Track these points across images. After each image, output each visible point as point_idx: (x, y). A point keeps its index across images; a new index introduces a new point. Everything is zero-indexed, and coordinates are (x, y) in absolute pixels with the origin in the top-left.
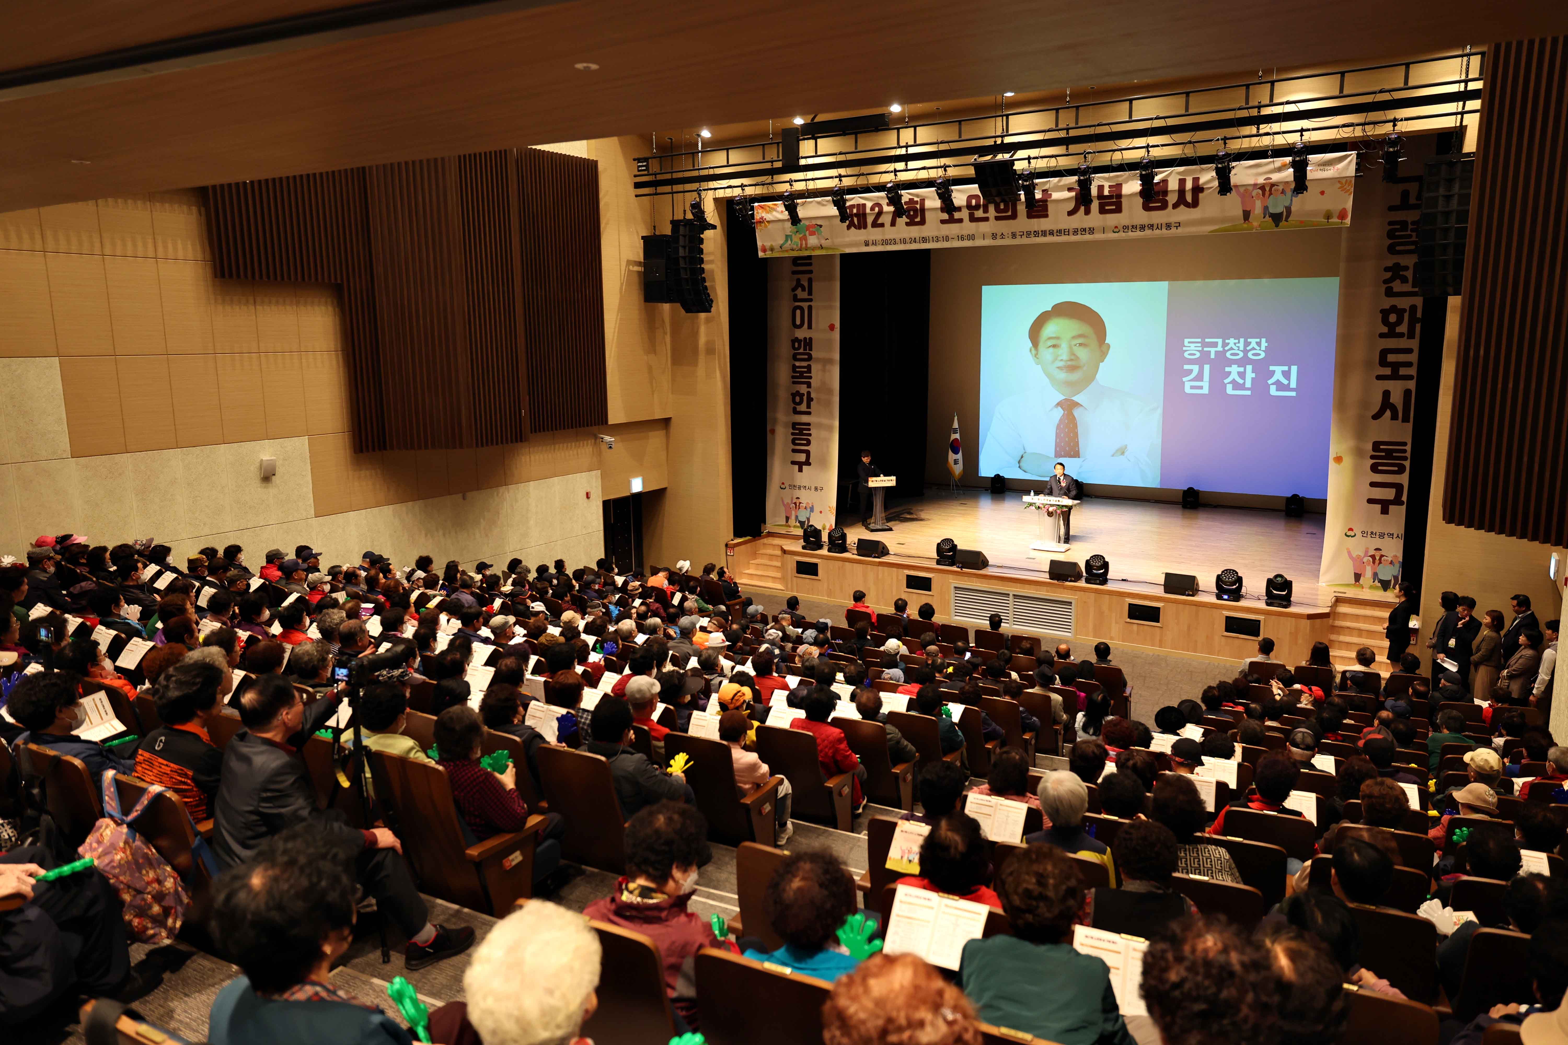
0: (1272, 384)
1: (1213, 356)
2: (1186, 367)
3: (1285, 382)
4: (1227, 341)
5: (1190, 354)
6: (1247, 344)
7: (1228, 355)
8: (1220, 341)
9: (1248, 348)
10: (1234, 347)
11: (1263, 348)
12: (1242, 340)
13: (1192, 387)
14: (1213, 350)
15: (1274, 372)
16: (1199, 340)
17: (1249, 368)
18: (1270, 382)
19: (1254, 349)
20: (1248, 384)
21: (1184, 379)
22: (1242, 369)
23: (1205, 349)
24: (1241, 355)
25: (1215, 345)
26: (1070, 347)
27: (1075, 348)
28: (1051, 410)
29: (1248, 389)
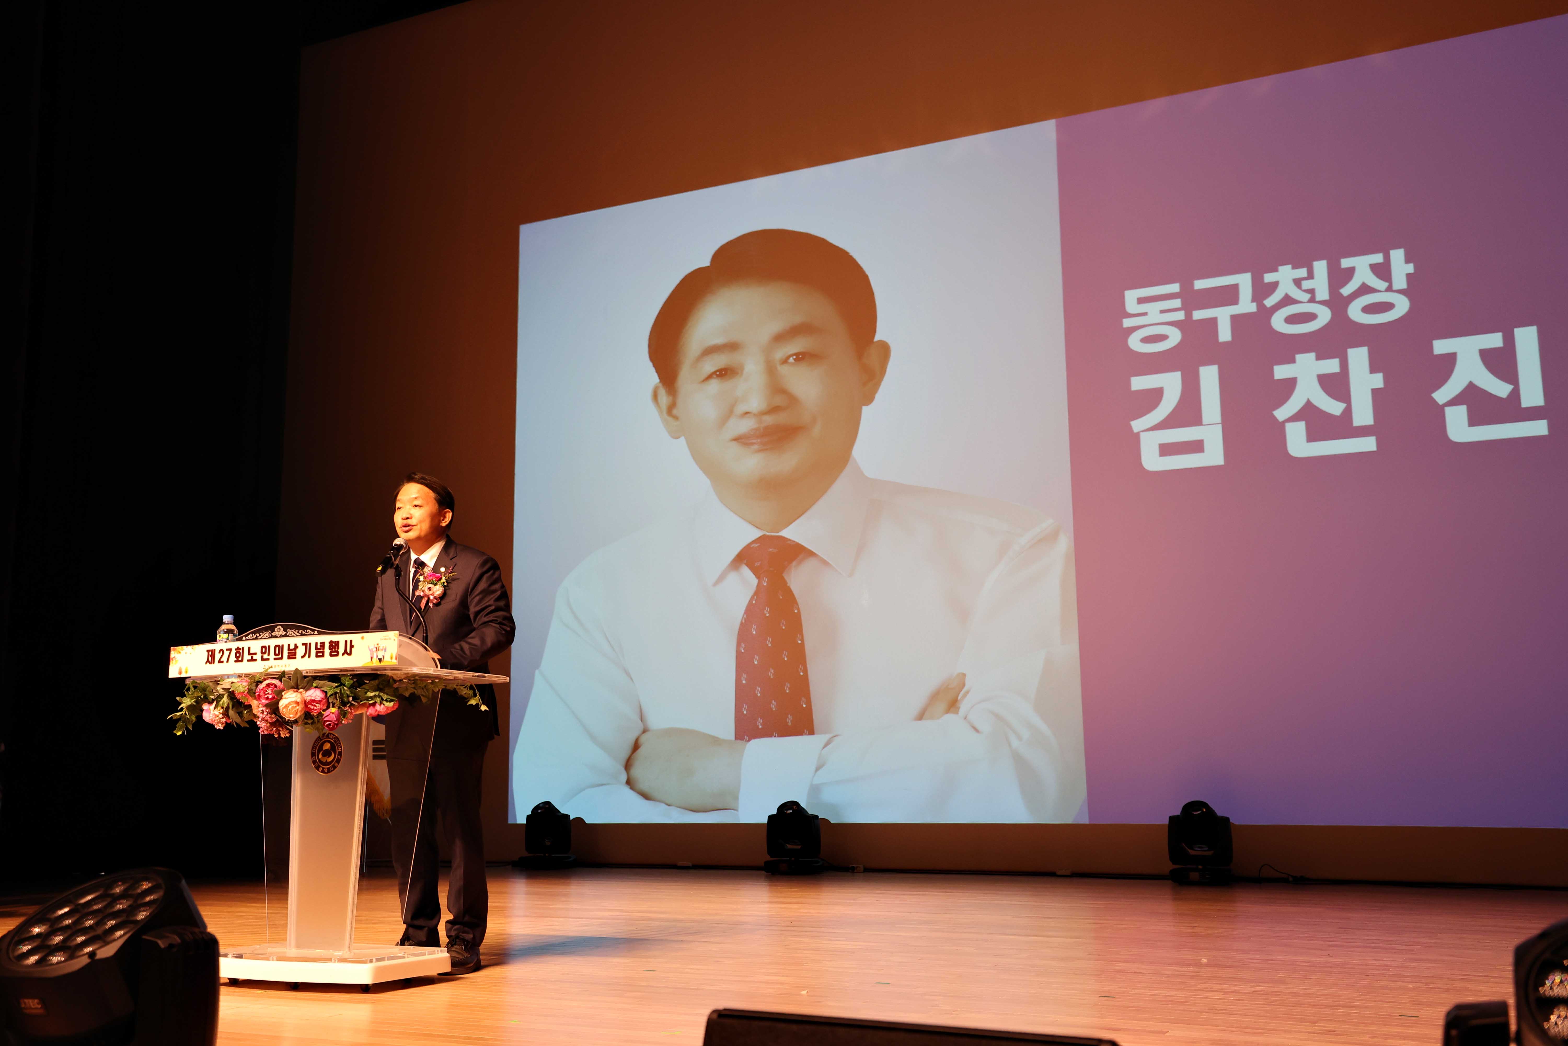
0: (1453, 402)
1: (1225, 334)
2: (1139, 383)
3: (1500, 389)
4: (1269, 278)
5: (1146, 340)
6: (1339, 277)
7: (1278, 322)
8: (1244, 281)
9: (1346, 291)
10: (1296, 293)
11: (1400, 281)
12: (1321, 267)
13: (1166, 450)
14: (1223, 315)
15: (1450, 360)
16: (1175, 288)
17: (1359, 357)
18: (1441, 396)
19: (1365, 289)
20: (1363, 415)
21: (1137, 425)
22: (1332, 366)
23: (1198, 315)
24: (1324, 316)
25: (1230, 295)
26: (771, 370)
27: (784, 370)
28: (721, 578)
29: (1363, 431)
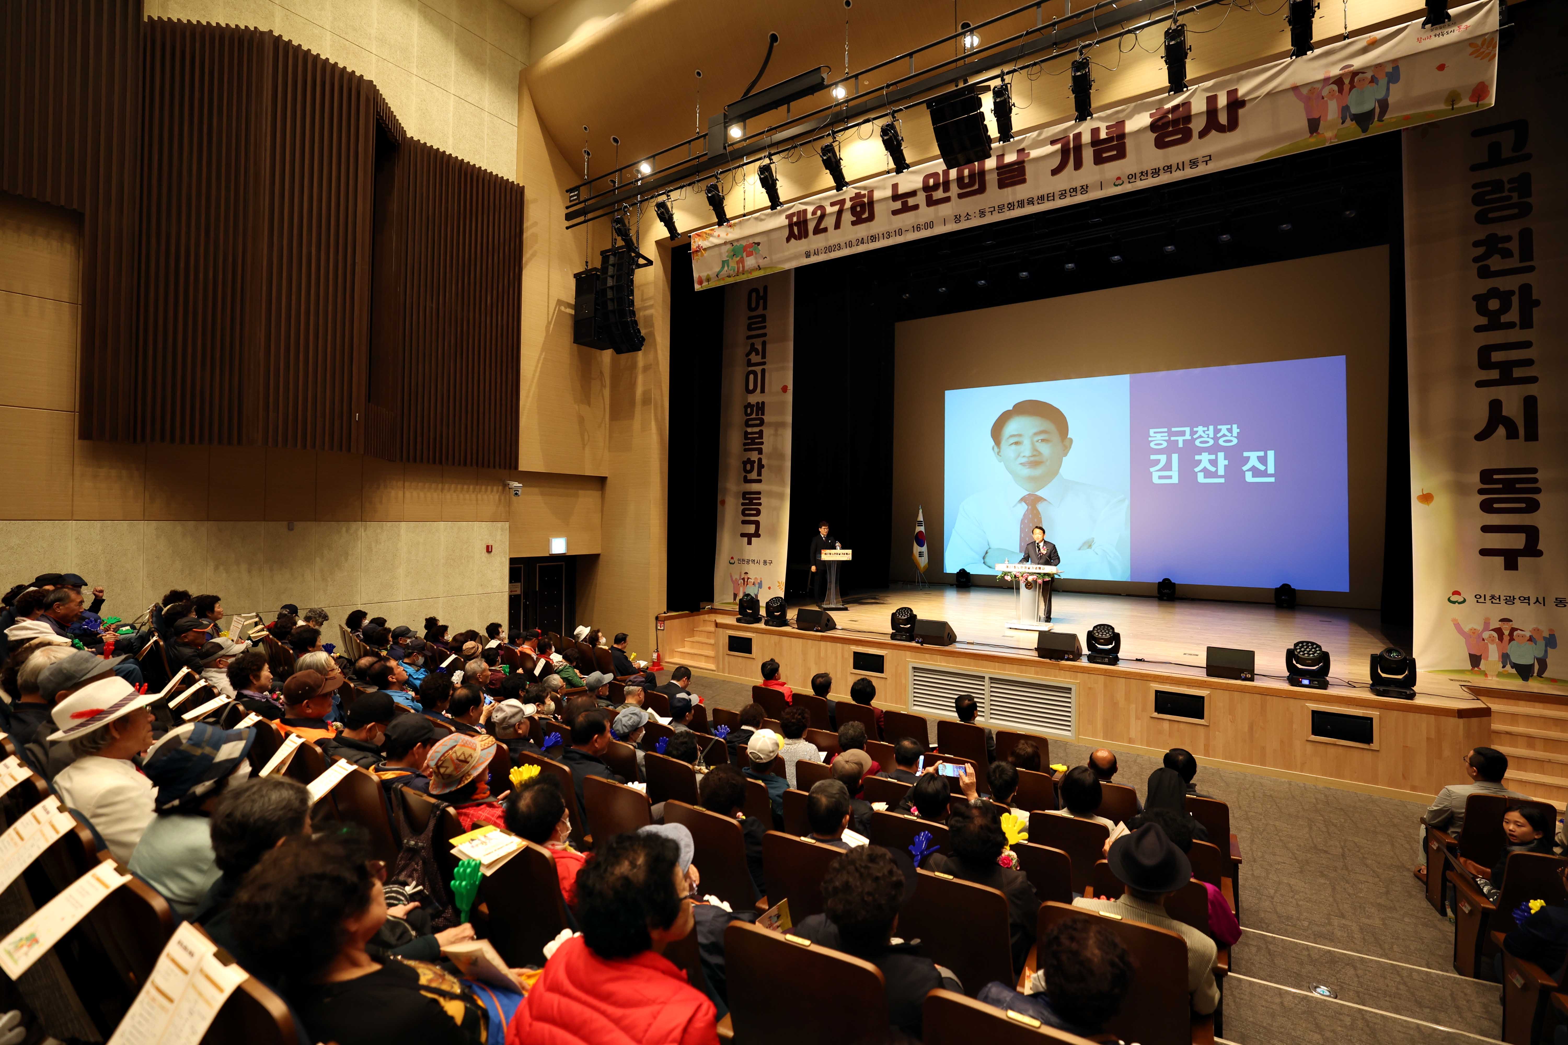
0: (1247, 471)
1: (1181, 445)
2: (1153, 457)
3: (1262, 468)
4: (1195, 429)
5: (1156, 445)
6: (1217, 431)
7: (1197, 443)
8: (1187, 430)
9: (1219, 435)
10: (1203, 435)
11: (1235, 434)
12: (1211, 428)
13: (1160, 477)
14: (1180, 439)
15: (1248, 458)
16: (1166, 430)
17: (1221, 455)
18: (1245, 468)
19: (1224, 435)
20: (1221, 472)
21: (1152, 470)
22: (1213, 457)
23: (1173, 438)
24: (1211, 442)
25: (1183, 433)
26: (1033, 444)
27: (1037, 444)
28: (1015, 505)
29: (1221, 477)
